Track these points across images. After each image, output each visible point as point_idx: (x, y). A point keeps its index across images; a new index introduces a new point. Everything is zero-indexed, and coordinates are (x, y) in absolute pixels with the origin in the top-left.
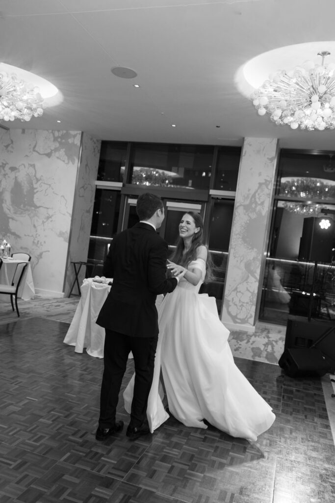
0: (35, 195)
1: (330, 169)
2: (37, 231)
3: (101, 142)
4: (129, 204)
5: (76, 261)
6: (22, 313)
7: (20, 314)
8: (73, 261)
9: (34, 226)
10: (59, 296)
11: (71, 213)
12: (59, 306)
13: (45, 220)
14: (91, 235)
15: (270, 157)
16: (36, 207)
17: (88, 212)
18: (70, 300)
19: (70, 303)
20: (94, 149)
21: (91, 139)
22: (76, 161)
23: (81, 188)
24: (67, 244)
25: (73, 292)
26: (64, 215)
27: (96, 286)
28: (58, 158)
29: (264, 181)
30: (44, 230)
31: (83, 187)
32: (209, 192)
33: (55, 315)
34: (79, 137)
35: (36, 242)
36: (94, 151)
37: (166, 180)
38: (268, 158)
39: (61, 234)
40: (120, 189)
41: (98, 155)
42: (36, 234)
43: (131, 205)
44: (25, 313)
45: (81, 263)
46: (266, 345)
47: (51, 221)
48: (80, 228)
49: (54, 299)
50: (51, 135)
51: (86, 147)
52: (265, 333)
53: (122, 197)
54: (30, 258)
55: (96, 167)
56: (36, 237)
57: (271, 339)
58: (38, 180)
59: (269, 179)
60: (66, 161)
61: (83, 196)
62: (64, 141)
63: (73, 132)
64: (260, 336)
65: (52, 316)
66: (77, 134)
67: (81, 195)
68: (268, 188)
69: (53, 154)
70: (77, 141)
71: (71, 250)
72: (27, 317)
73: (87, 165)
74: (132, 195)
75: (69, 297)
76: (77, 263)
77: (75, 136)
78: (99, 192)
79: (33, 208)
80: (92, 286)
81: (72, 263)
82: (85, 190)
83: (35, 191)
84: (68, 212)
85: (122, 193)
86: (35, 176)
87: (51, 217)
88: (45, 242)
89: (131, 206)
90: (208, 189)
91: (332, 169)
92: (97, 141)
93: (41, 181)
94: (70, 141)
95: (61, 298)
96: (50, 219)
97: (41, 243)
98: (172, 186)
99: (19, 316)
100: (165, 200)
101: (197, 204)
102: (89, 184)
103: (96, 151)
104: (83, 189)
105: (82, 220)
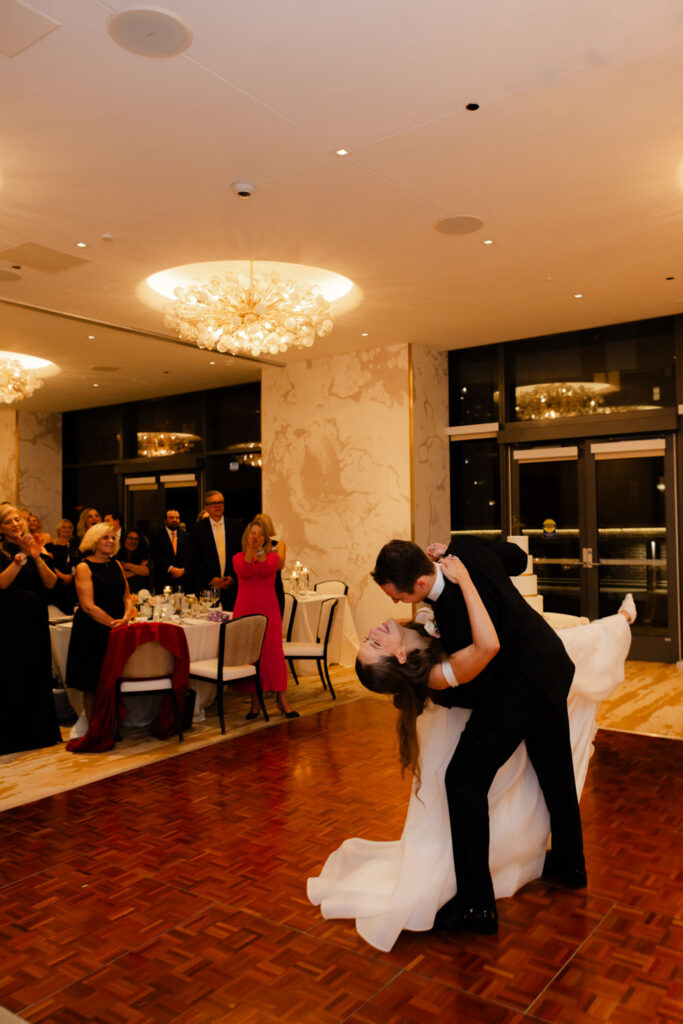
0: (342, 474)
2: (352, 538)
3: (446, 354)
4: (517, 460)
9: (348, 529)
11: (409, 495)
13: (365, 516)
14: (452, 529)
16: (347, 494)
17: (441, 487)
20: (437, 370)
21: (428, 353)
22: (406, 397)
23: (420, 446)
26: (396, 500)
28: (373, 399)
30: (365, 534)
31: (425, 444)
32: (677, 410)
34: (405, 353)
35: (354, 557)
36: (437, 374)
37: (590, 399)
40: (493, 436)
41: (445, 380)
42: (353, 544)
43: (520, 462)
47: (376, 515)
48: (431, 521)
50: (356, 359)
51: (419, 369)
53: (502, 448)
54: (347, 589)
55: (443, 404)
56: (353, 548)
58: (343, 445)
60: (388, 403)
61: (427, 461)
62: (379, 366)
63: (392, 349)
66: (401, 349)
67: (423, 459)
69: (364, 394)
70: (403, 362)
72: (350, 699)
73: (426, 402)
74: (520, 443)
77: (397, 355)
78: (457, 449)
79: (341, 497)
82: (428, 448)
83: (341, 465)
84: (402, 495)
85: (499, 442)
86: (338, 439)
87: (374, 508)
88: (369, 556)
89: (521, 465)
90: (675, 406)
92: (440, 353)
93: (348, 447)
94: (390, 364)
96: (373, 513)
97: (363, 558)
100: (587, 442)
101: (656, 438)
102: (435, 437)
103: (441, 372)
104: (424, 447)
105: (431, 505)
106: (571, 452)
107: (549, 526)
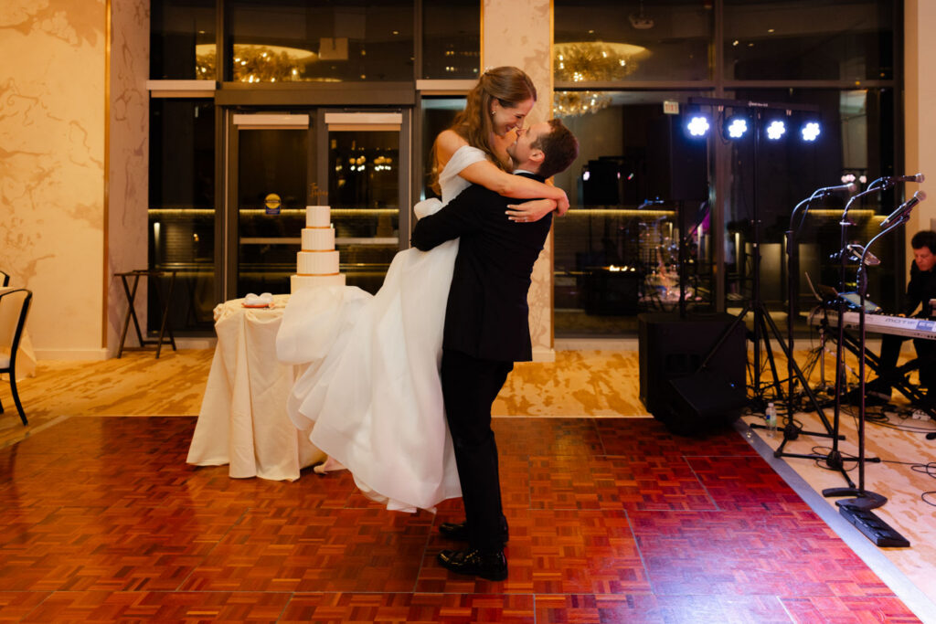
1: (644, 22)
2: (13, 212)
4: (237, 126)
5: (124, 271)
6: (29, 414)
7: (28, 418)
8: (118, 271)
9: (5, 201)
10: (95, 359)
11: (102, 159)
12: (108, 380)
13: (33, 184)
14: (150, 208)
15: (541, 5)
16: (6, 155)
17: (139, 152)
18: (126, 362)
19: (132, 369)
20: (137, 8)
22: (101, 38)
23: (119, 98)
24: (100, 234)
25: (127, 344)
26: (83, 165)
27: (259, 318)
28: (49, 33)
29: (534, 55)
30: (33, 208)
31: (122, 97)
32: (415, 84)
33: (114, 404)
35: (14, 237)
36: (138, 14)
38: (535, 7)
39: (81, 212)
40: (211, 95)
41: (147, 22)
42: (13, 220)
43: (240, 128)
44: (34, 411)
45: (137, 274)
46: (593, 381)
47: (51, 183)
48: (126, 193)
49: (86, 366)
51: (118, 4)
52: (574, 359)
53: (218, 112)
55: (144, 50)
56: (13, 226)
57: (593, 369)
59: (543, 49)
60: (74, 40)
61: (124, 119)
64: (571, 368)
65: (106, 407)
67: (120, 116)
68: (543, 67)
69: (36, 26)
71: (111, 245)
72: (47, 421)
73: (125, 46)
74: (242, 106)
75: (119, 356)
76: (129, 274)
78: (158, 107)
80: (250, 319)
81: (116, 275)
82: (126, 103)
84: (92, 159)
85: (217, 102)
87: (48, 175)
88: (39, 236)
89: (240, 131)
90: (413, 80)
91: (647, 23)
93: (9, 92)
95: (101, 362)
96: (47, 180)
97: (29, 239)
98: (308, 80)
99: (25, 422)
100: (320, 110)
101: (392, 112)
102: (133, 90)
103: (142, 13)
104: (121, 101)
105: (127, 173)
106: (301, 120)
107: (273, 201)
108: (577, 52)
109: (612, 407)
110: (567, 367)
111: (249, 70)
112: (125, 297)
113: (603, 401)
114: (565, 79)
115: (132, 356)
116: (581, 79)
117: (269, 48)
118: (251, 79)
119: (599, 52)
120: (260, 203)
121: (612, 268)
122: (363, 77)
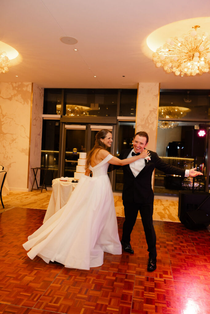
0: (3, 126)
2: (6, 150)
3: (44, 89)
4: (66, 128)
5: (34, 168)
6: (5, 205)
7: (5, 206)
8: (32, 168)
9: (4, 147)
10: (25, 191)
11: (29, 136)
12: (27, 198)
13: (11, 142)
14: (42, 150)
15: (156, 94)
16: (4, 134)
17: (39, 135)
18: (33, 193)
19: (34, 195)
20: (40, 94)
21: (38, 88)
22: (30, 102)
23: (34, 120)
24: (28, 157)
25: (34, 188)
26: (24, 138)
27: (64, 184)
28: (17, 100)
29: (153, 110)
30: (11, 149)
31: (35, 119)
32: (117, 118)
33: (28, 204)
34: (30, 86)
35: (6, 156)
36: (40, 95)
38: (154, 95)
39: (23, 151)
40: (59, 119)
41: (43, 98)
42: (6, 152)
43: (67, 129)
44: (7, 205)
45: (37, 169)
46: (164, 209)
47: (16, 142)
48: (35, 146)
49: (23, 193)
50: (11, 85)
51: (35, 93)
52: (159, 202)
53: (61, 124)
54: (3, 168)
55: (42, 106)
56: (6, 154)
57: (164, 206)
58: (4, 116)
59: (156, 108)
60: (23, 103)
61: (35, 125)
62: (20, 89)
63: (26, 83)
64: (158, 205)
65: (25, 205)
66: (29, 84)
67: (34, 124)
68: (155, 113)
69: (13, 98)
70: (29, 89)
71: (30, 160)
72: (10, 208)
73: (36, 105)
74: (68, 123)
75: (32, 191)
76: (35, 169)
77: (27, 86)
78: (45, 122)
79: (2, 135)
81: (32, 169)
82: (36, 121)
83: (3, 123)
84: (26, 136)
85: (61, 121)
86: (2, 113)
87: (15, 140)
88: (12, 157)
89: (67, 130)
90: (116, 116)
91: (189, 101)
92: (42, 88)
93: (6, 117)
94: (24, 89)
95: (27, 192)
96: (15, 141)
97: (9, 157)
99: (4, 207)
100: (89, 124)
101: (110, 126)
102: (38, 117)
103: (41, 95)
104: (35, 120)
105: (36, 140)
106: (84, 127)
107: (75, 150)
108: (167, 109)
109: (169, 218)
110: (157, 204)
111: (72, 112)
112: (34, 175)
113: (166, 216)
114: (163, 117)
115: (35, 191)
116: (168, 117)
117: (78, 106)
118: (72, 115)
119: (174, 109)
120: (72, 151)
121: (174, 175)
122: (107, 115)
